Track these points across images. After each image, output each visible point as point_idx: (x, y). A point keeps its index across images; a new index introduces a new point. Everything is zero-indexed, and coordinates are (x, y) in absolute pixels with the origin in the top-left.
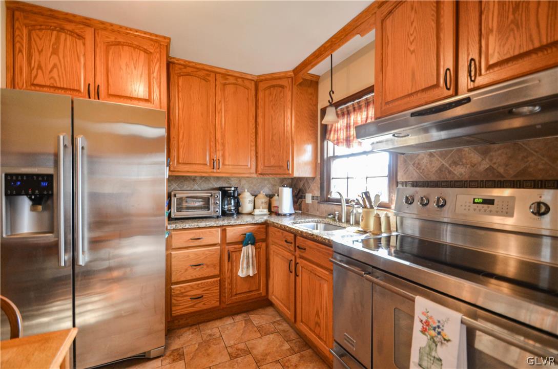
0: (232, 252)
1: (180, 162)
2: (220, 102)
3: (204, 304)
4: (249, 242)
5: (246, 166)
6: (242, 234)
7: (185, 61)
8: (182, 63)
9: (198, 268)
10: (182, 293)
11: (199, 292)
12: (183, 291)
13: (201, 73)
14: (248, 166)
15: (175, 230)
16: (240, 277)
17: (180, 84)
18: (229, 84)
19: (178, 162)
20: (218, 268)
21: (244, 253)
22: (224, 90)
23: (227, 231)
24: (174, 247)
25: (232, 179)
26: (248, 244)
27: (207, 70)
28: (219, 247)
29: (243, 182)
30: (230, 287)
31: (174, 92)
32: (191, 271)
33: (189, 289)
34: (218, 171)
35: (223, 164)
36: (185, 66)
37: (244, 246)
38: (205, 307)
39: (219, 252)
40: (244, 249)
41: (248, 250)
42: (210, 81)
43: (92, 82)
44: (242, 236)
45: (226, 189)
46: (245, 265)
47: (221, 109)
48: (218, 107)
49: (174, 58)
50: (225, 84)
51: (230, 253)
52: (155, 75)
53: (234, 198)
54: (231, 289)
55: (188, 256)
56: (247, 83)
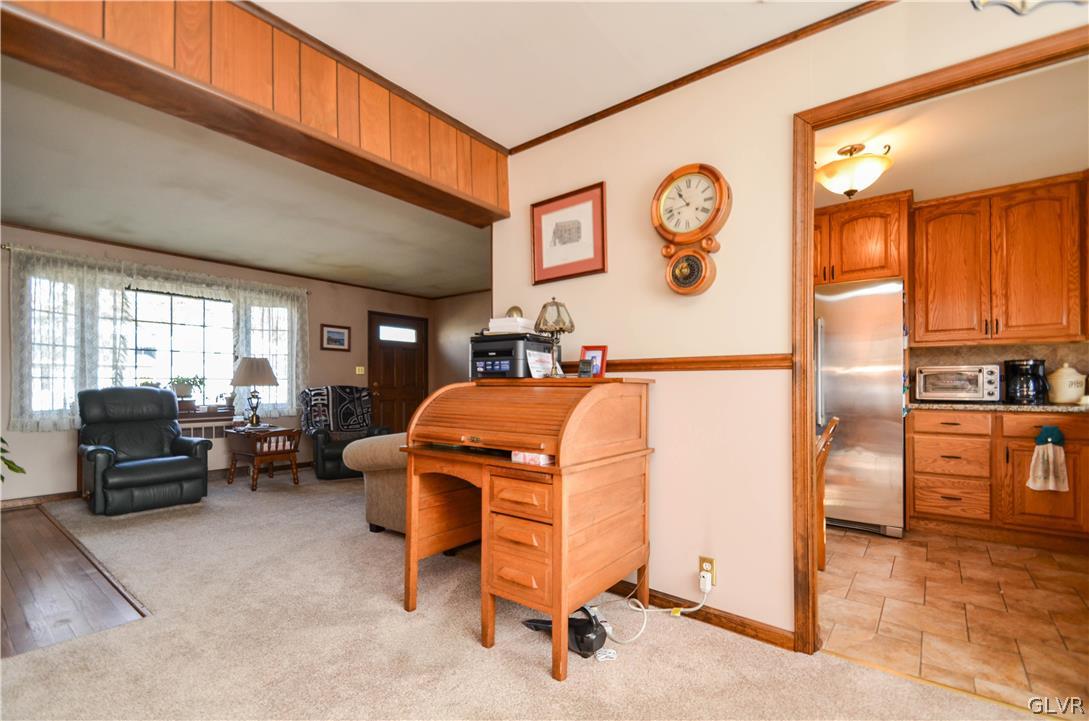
0: (1014, 450)
1: (930, 329)
2: (1000, 235)
3: (963, 510)
4: (1050, 440)
5: (1057, 324)
6: (1036, 427)
7: (937, 200)
8: (933, 203)
9: (953, 462)
10: (929, 487)
11: (955, 492)
12: (931, 485)
13: (963, 207)
14: (1061, 323)
15: (916, 409)
16: (1032, 490)
17: (930, 230)
18: (1018, 204)
19: (927, 330)
20: (987, 468)
21: (1038, 454)
22: (1007, 216)
23: (1005, 419)
24: (917, 429)
25: (1035, 348)
26: (1047, 442)
27: (975, 199)
28: (989, 440)
29: (1062, 352)
30: (1011, 499)
31: (920, 242)
32: (942, 462)
33: (940, 485)
34: (995, 336)
35: (1007, 325)
36: (937, 206)
37: (1038, 444)
38: (963, 514)
39: (988, 446)
40: (1039, 449)
41: (1048, 450)
42: (979, 212)
43: (826, 264)
44: (1035, 429)
45: (1017, 363)
46: (1040, 473)
47: (1001, 246)
48: (996, 244)
49: (921, 202)
50: (1008, 209)
51: (1010, 451)
52: (893, 237)
53: (1036, 377)
54: (1013, 502)
55: (938, 444)
56: (1057, 192)
